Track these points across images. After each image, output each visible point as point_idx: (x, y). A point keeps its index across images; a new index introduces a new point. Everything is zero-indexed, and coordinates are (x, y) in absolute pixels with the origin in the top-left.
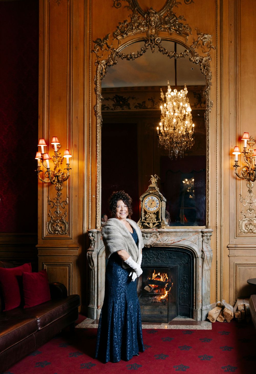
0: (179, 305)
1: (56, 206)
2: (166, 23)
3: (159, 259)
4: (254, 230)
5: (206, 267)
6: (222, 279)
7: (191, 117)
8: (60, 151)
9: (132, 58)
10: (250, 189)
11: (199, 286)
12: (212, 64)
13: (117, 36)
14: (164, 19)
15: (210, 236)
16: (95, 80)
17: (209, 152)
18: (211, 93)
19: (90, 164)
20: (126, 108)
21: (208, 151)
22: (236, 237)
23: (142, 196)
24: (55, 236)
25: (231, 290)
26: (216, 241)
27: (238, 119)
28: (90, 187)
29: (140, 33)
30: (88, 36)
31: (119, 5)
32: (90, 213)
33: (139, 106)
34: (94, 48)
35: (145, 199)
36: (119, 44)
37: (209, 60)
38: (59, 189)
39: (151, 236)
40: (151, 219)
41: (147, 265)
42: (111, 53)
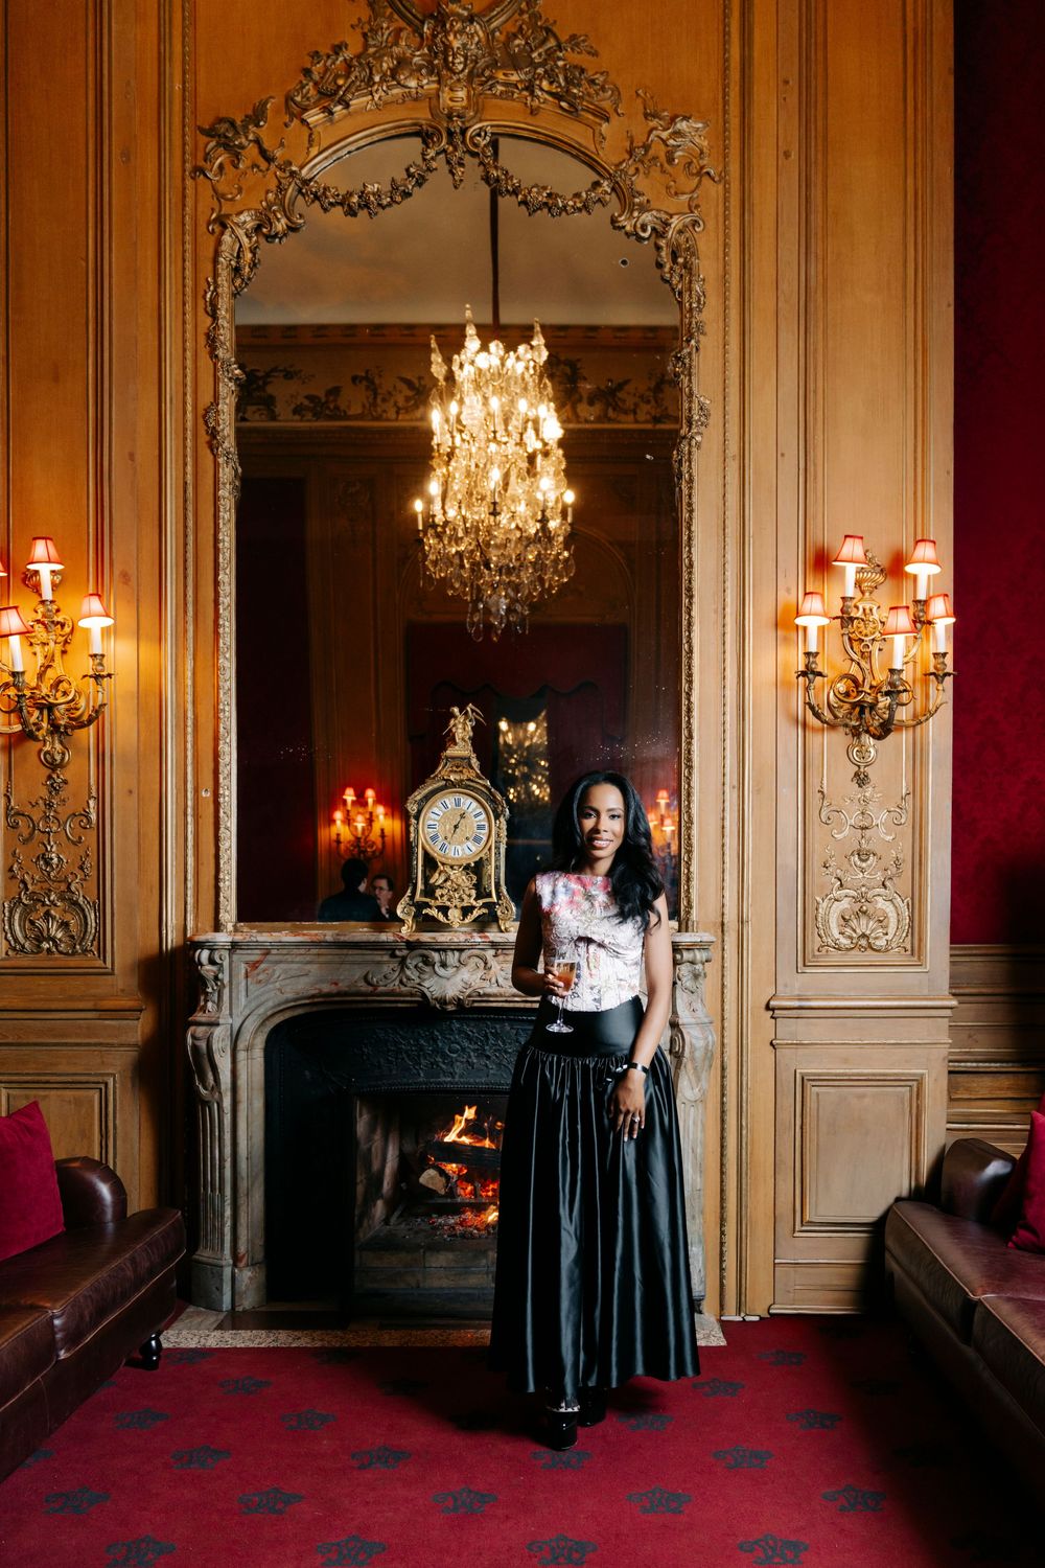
1: (44, 832)
2: (514, 63)
3: (488, 1057)
5: (687, 1090)
6: (744, 1140)
8: (60, 600)
9: (367, 206)
10: (862, 770)
12: (707, 244)
13: (305, 110)
14: (507, 45)
15: (705, 962)
16: (208, 296)
17: (693, 613)
18: (701, 366)
19: (190, 657)
20: (257, 416)
21: (689, 609)
23: (416, 793)
24: (40, 961)
25: (780, 1183)
26: (723, 985)
27: (815, 478)
28: (189, 754)
29: (404, 101)
30: (177, 107)
32: (189, 863)
33: (317, 407)
34: (205, 161)
35: (430, 808)
36: (311, 146)
37: (697, 229)
38: (54, 760)
39: (459, 961)
40: (456, 890)
41: (439, 1083)
42: (279, 181)
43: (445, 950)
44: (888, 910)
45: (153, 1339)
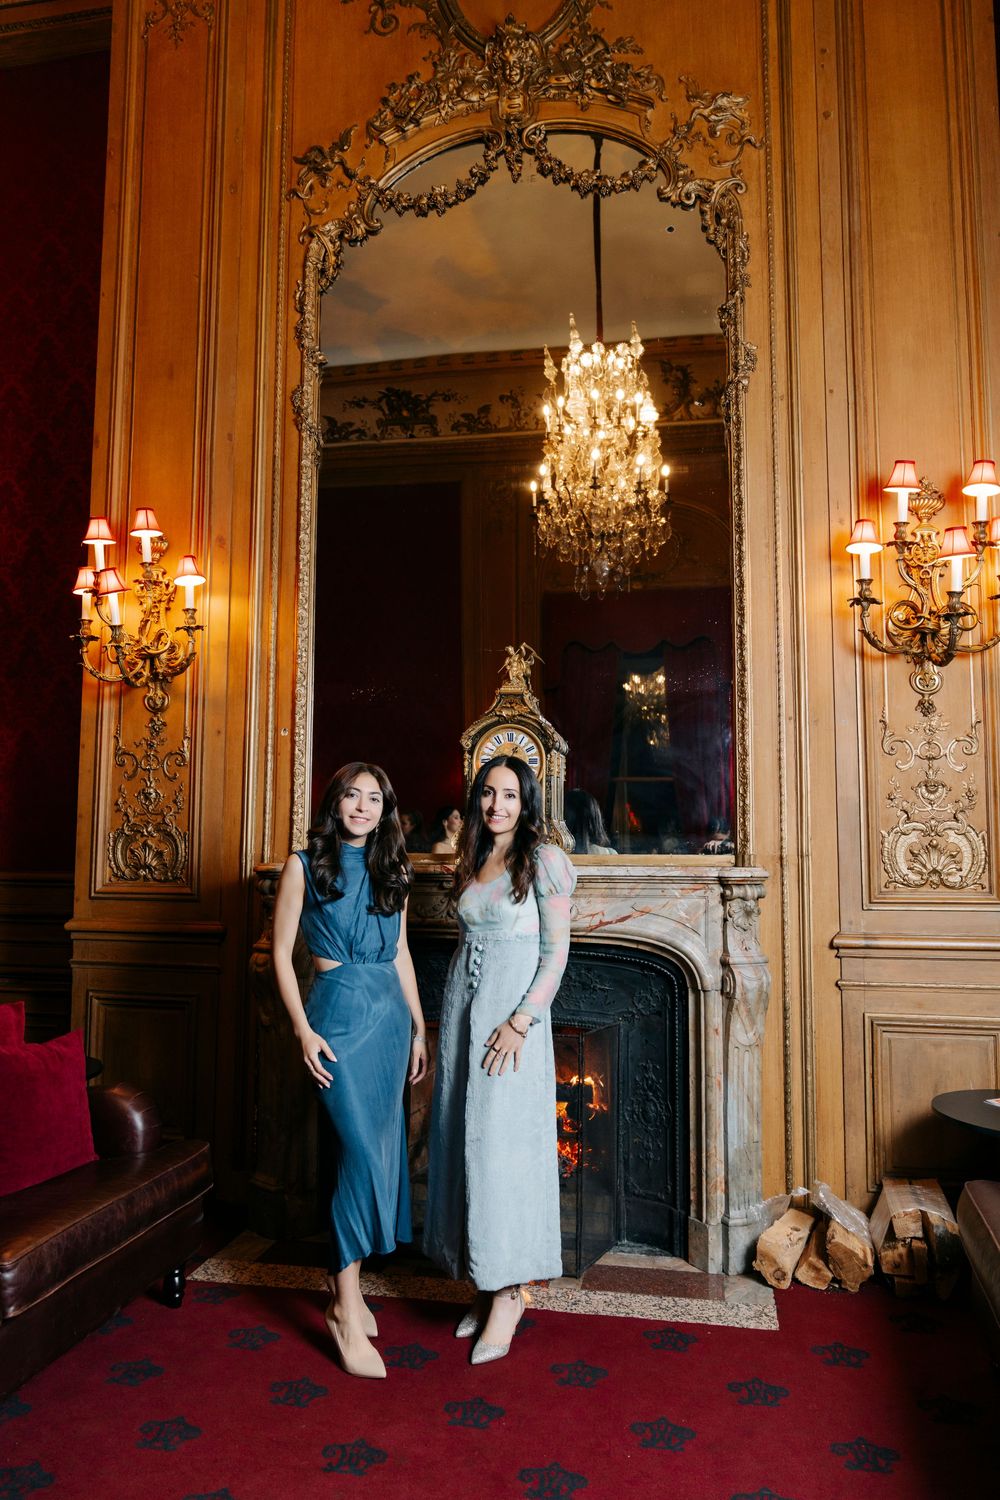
0: (626, 1192)
1: (145, 770)
2: (566, 68)
4: (949, 874)
5: (741, 1033)
6: (809, 1087)
7: (657, 441)
8: (165, 564)
9: (435, 207)
10: (926, 698)
11: (713, 1119)
12: (749, 205)
13: (383, 131)
14: (558, 55)
15: (759, 897)
16: (298, 295)
17: (743, 548)
18: (747, 316)
19: (273, 610)
21: (740, 545)
22: (870, 902)
24: (137, 887)
25: (850, 1135)
26: (783, 921)
27: (866, 410)
28: (271, 697)
29: (468, 114)
30: (277, 144)
31: (391, 22)
32: (268, 797)
34: (298, 184)
35: (483, 743)
36: (387, 161)
37: (739, 191)
38: (156, 704)
42: (360, 195)
44: (961, 845)
45: (177, 1275)
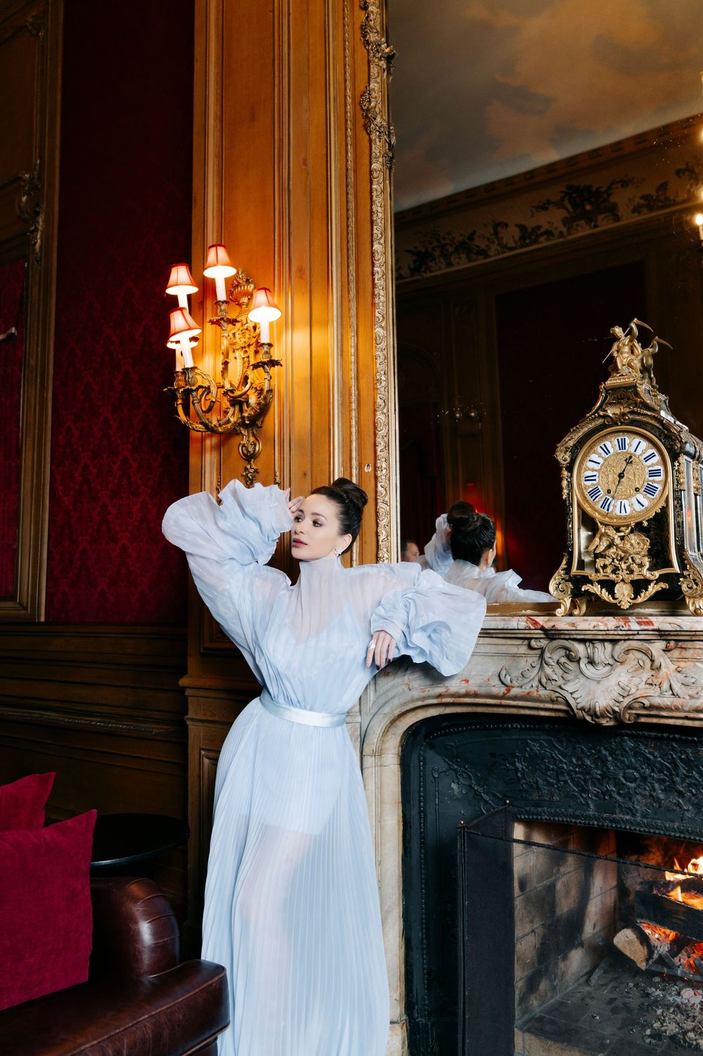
23: (568, 438)
35: (586, 455)
39: (613, 657)
40: (622, 558)
41: (614, 821)
43: (591, 641)
